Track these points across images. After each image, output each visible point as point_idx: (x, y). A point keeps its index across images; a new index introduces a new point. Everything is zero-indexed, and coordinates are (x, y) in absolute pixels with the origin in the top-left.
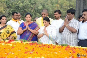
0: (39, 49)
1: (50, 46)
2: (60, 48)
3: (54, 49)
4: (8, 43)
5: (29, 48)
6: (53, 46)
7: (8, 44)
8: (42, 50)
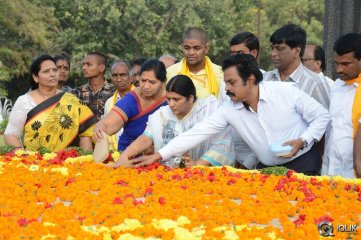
0: (173, 188)
1: (217, 176)
2: (257, 184)
3: (231, 187)
4: (54, 163)
5: (134, 184)
6: (231, 174)
7: (54, 170)
8: (182, 191)
